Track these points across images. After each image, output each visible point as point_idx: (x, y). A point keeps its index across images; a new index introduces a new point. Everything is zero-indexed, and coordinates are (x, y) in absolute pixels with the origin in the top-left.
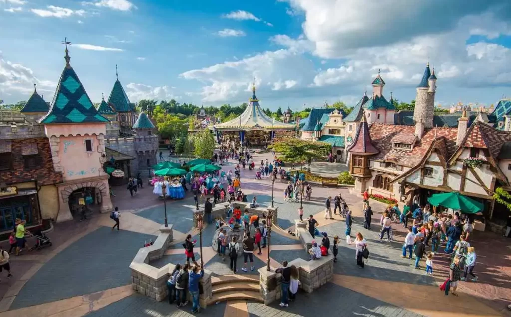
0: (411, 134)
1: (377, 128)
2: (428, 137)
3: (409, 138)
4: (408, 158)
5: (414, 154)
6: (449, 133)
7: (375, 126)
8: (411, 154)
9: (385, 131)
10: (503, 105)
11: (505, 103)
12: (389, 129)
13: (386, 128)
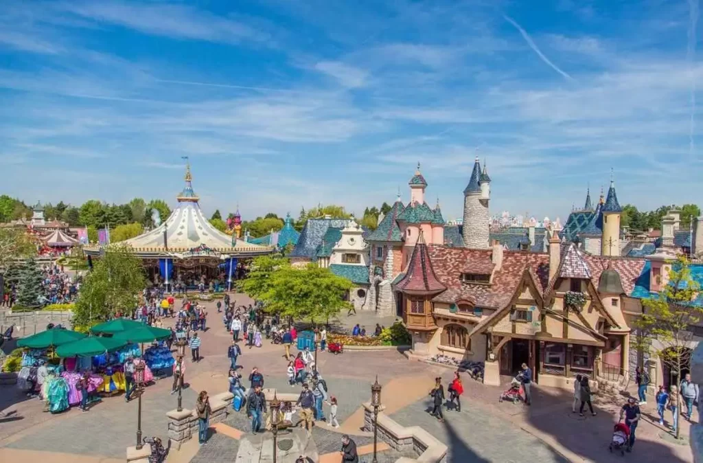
0: (487, 262)
1: (437, 253)
2: (510, 266)
3: (485, 267)
4: (487, 296)
5: (495, 290)
6: (536, 259)
7: (434, 250)
8: (491, 290)
9: (449, 257)
10: (575, 219)
11: (578, 217)
12: (455, 254)
13: (450, 253)
